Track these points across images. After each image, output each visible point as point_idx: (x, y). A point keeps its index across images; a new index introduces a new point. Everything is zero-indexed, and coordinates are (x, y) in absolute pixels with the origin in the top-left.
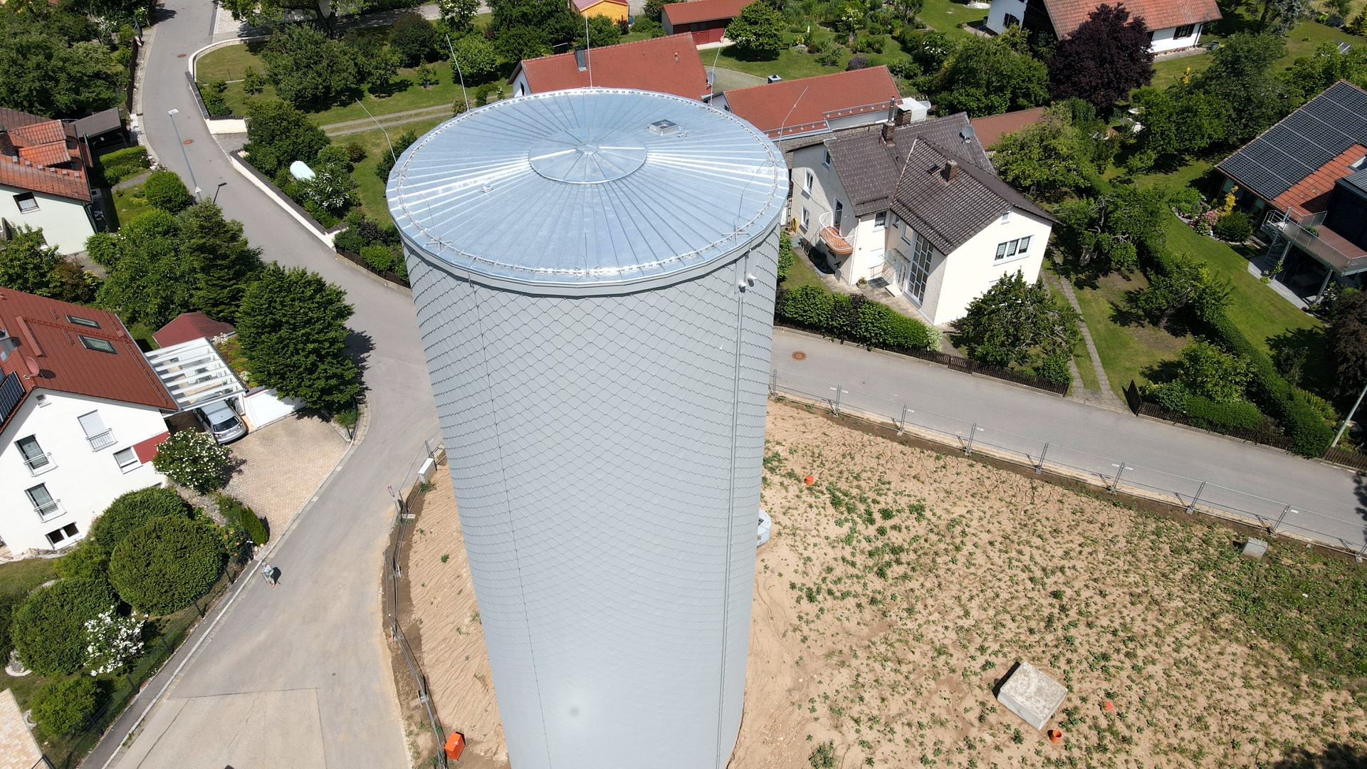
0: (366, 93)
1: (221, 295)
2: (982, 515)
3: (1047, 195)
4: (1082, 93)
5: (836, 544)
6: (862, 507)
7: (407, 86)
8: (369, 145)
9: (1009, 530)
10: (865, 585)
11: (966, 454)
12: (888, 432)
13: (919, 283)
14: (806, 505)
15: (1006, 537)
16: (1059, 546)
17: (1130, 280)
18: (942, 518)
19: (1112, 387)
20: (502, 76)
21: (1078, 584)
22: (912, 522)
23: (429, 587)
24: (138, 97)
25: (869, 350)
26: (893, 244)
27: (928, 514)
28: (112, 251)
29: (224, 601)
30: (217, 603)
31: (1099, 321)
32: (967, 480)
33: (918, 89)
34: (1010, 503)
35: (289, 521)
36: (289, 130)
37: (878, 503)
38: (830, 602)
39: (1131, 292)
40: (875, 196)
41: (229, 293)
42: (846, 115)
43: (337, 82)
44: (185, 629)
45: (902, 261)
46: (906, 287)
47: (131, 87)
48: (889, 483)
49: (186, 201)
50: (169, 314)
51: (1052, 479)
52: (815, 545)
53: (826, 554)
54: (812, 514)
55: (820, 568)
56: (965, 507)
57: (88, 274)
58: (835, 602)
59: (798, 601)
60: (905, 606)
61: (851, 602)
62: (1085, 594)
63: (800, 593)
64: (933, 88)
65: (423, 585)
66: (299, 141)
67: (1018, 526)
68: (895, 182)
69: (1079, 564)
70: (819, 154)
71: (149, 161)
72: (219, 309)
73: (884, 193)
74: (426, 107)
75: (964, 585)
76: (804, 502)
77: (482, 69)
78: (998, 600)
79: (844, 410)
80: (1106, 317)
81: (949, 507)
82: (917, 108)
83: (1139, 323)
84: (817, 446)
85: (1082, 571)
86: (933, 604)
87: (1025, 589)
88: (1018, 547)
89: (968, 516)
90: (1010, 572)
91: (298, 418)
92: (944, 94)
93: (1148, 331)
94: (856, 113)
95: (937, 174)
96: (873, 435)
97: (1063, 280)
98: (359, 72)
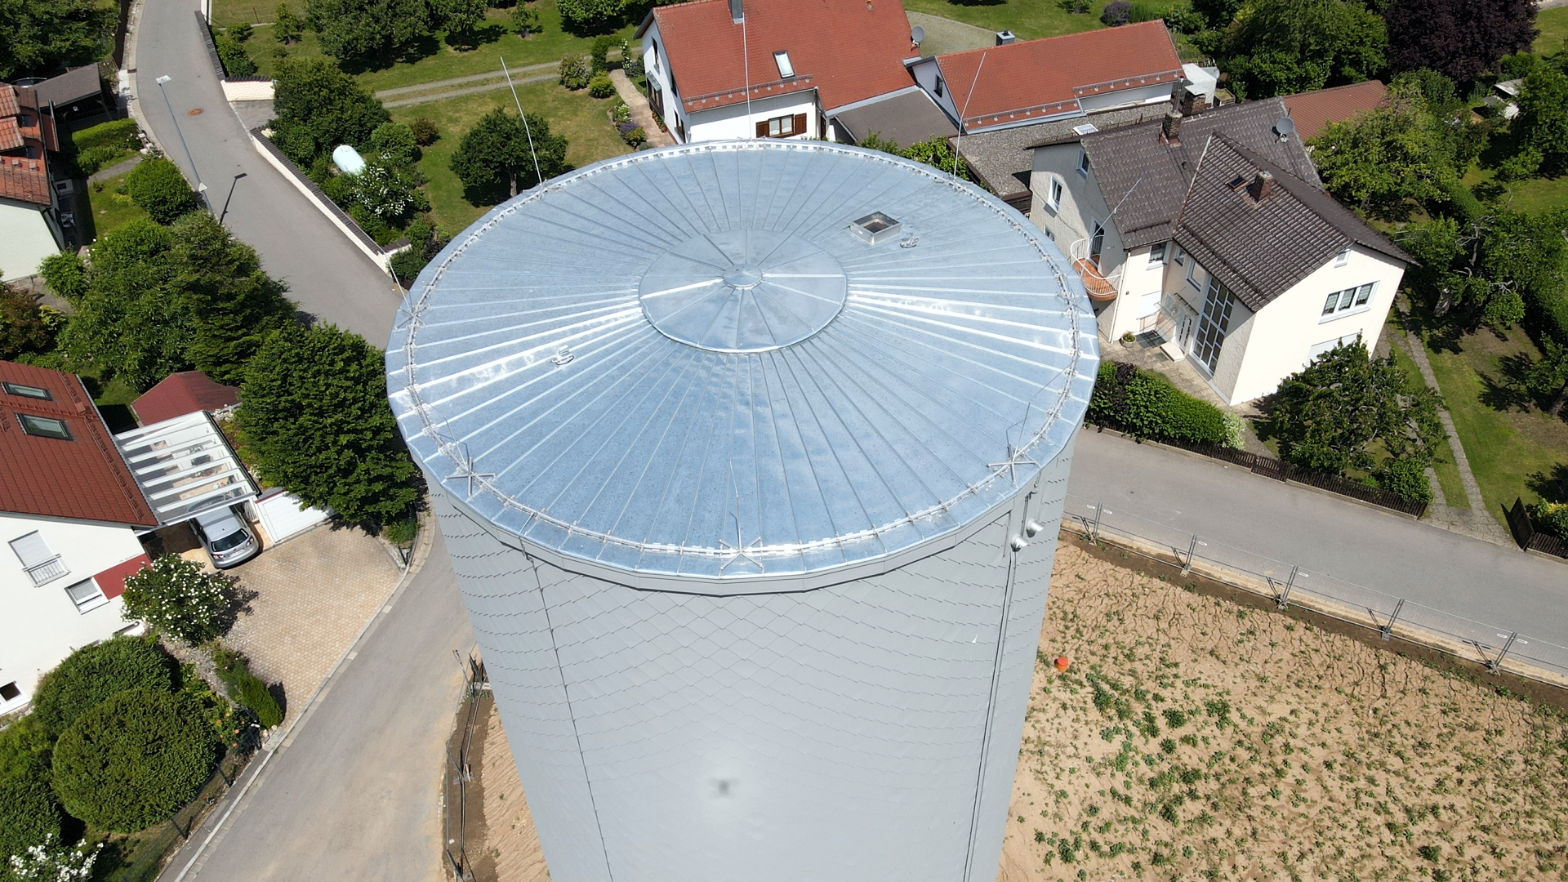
0: (443, 44)
1: (225, 351)
2: (1313, 716)
3: (1386, 208)
4: (1435, 61)
5: (1102, 769)
6: (1139, 709)
7: (498, 34)
8: (444, 121)
9: (1354, 745)
10: (1145, 833)
11: (1280, 607)
12: (1167, 570)
13: (1210, 343)
14: (1057, 705)
15: (1349, 755)
16: (1427, 770)
17: (1506, 340)
18: (1255, 722)
19: (1488, 506)
20: (629, 21)
21: (1459, 836)
22: (1210, 730)
23: (508, 802)
24: (132, 45)
25: (1139, 443)
26: (1174, 287)
27: (1234, 716)
28: (77, 278)
29: (216, 814)
30: (208, 816)
31: (1465, 403)
32: (1286, 655)
33: (1201, 49)
34: (1352, 696)
35: (315, 690)
36: (331, 102)
37: (1162, 700)
38: (1093, 862)
39: (1508, 359)
40: (1153, 219)
41: (236, 347)
42: (1105, 91)
43: (400, 31)
44: (161, 857)
45: (1187, 312)
46: (1191, 348)
47: (122, 30)
48: (1176, 665)
49: (187, 202)
50: (156, 371)
51: (1407, 649)
52: (1072, 771)
53: (1087, 786)
54: (1067, 719)
55: (1080, 807)
56: (1288, 703)
57: (46, 311)
58: (1102, 861)
59: (1047, 861)
60: (1204, 866)
61: (1124, 860)
62: (1471, 852)
63: (1050, 848)
64: (1223, 49)
65: (501, 797)
66: (346, 116)
67: (1366, 737)
68: (1180, 200)
69: (1460, 803)
70: (1072, 155)
71: (140, 140)
72: (223, 369)
73: (1165, 215)
74: (524, 65)
75: (1290, 834)
76: (1055, 699)
77: (601, 14)
78: (1342, 861)
79: (1105, 534)
80: (1475, 395)
81: (1264, 705)
82: (1202, 79)
83: (1522, 406)
84: (1069, 601)
85: (1464, 813)
86: (1245, 863)
87: (1381, 842)
88: (1368, 773)
89: (1292, 718)
90: (1359, 814)
91: (334, 528)
92: (1240, 60)
93: (1534, 418)
94: (1120, 88)
95: (1241, 190)
96: (1146, 574)
97: (1412, 339)
98: (432, 16)
